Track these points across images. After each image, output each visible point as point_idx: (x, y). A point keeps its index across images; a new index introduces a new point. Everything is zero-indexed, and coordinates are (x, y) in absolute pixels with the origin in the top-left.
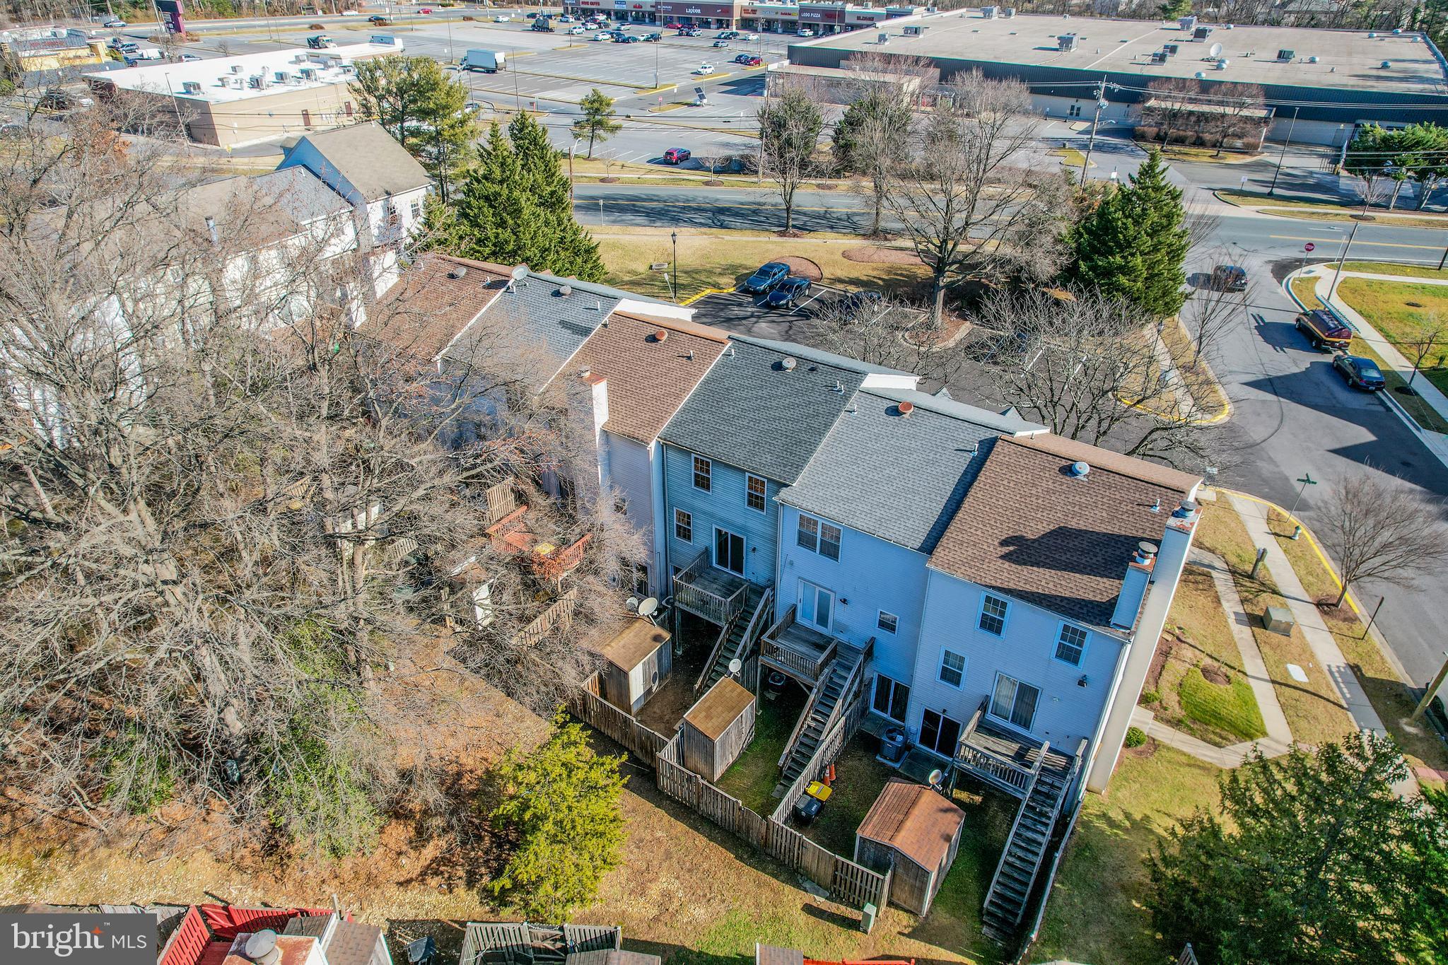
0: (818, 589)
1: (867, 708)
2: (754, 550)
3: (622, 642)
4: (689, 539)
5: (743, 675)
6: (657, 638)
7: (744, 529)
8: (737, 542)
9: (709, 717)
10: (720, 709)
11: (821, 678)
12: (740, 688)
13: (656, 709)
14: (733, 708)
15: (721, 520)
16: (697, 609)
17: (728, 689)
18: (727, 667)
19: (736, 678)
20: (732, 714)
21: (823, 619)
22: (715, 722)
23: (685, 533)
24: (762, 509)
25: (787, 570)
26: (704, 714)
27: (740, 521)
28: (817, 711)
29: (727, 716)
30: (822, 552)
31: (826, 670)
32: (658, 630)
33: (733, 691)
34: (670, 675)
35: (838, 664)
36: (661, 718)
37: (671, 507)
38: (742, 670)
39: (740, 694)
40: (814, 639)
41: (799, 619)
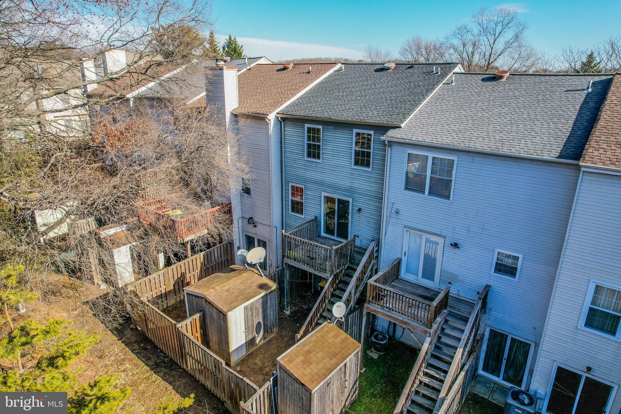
0: (425, 236)
1: (476, 370)
2: (360, 210)
3: (227, 287)
4: (301, 213)
5: (347, 320)
6: (262, 287)
7: (351, 191)
8: (344, 205)
9: (307, 362)
10: (320, 354)
11: (435, 326)
12: (344, 335)
13: (258, 361)
14: (335, 355)
15: (329, 186)
16: (304, 263)
17: (332, 334)
18: (330, 311)
19: (340, 324)
20: (334, 361)
21: (429, 273)
22: (314, 368)
23: (297, 207)
24: (368, 165)
25: (393, 220)
26: (301, 358)
27: (346, 183)
28: (430, 366)
29: (328, 363)
30: (430, 193)
31: (439, 319)
32: (265, 280)
33: (336, 336)
34: (275, 330)
35: (450, 314)
36: (261, 369)
37: (287, 182)
38: (347, 316)
39: (344, 341)
40: (420, 292)
41: (403, 274)
